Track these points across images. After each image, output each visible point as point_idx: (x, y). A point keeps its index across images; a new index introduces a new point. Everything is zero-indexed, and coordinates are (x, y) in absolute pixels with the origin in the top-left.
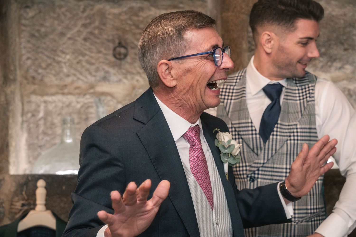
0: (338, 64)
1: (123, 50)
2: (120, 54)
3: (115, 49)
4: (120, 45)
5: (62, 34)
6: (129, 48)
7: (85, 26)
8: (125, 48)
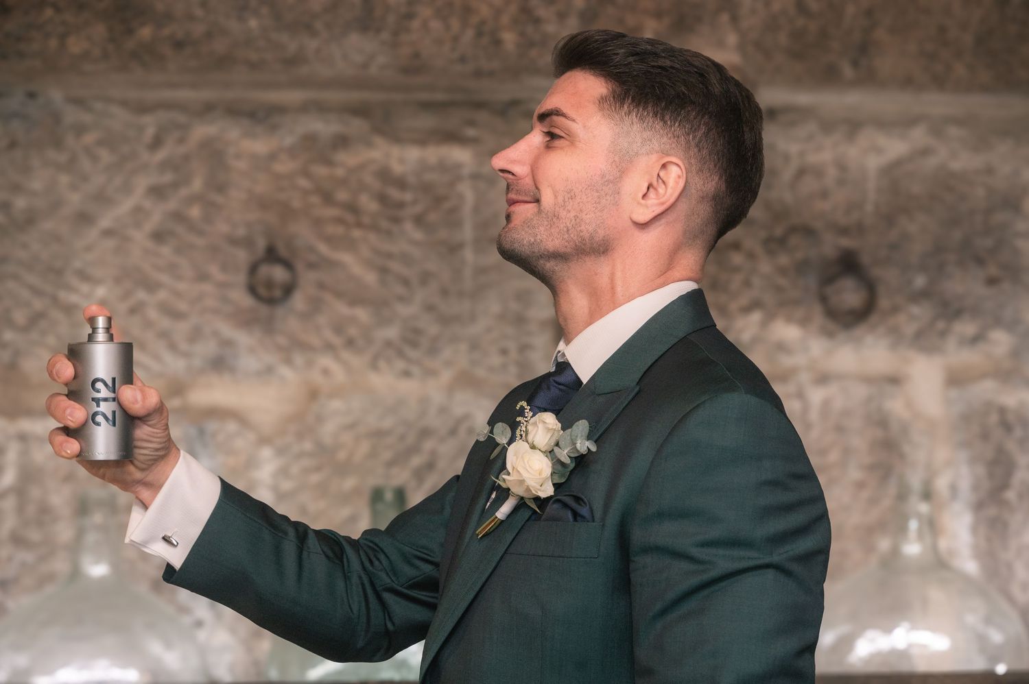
0: (966, 328)
1: (279, 273)
2: (270, 284)
3: (253, 269)
4: (272, 255)
5: (84, 218)
6: (300, 266)
7: (157, 192)
8: (288, 265)
